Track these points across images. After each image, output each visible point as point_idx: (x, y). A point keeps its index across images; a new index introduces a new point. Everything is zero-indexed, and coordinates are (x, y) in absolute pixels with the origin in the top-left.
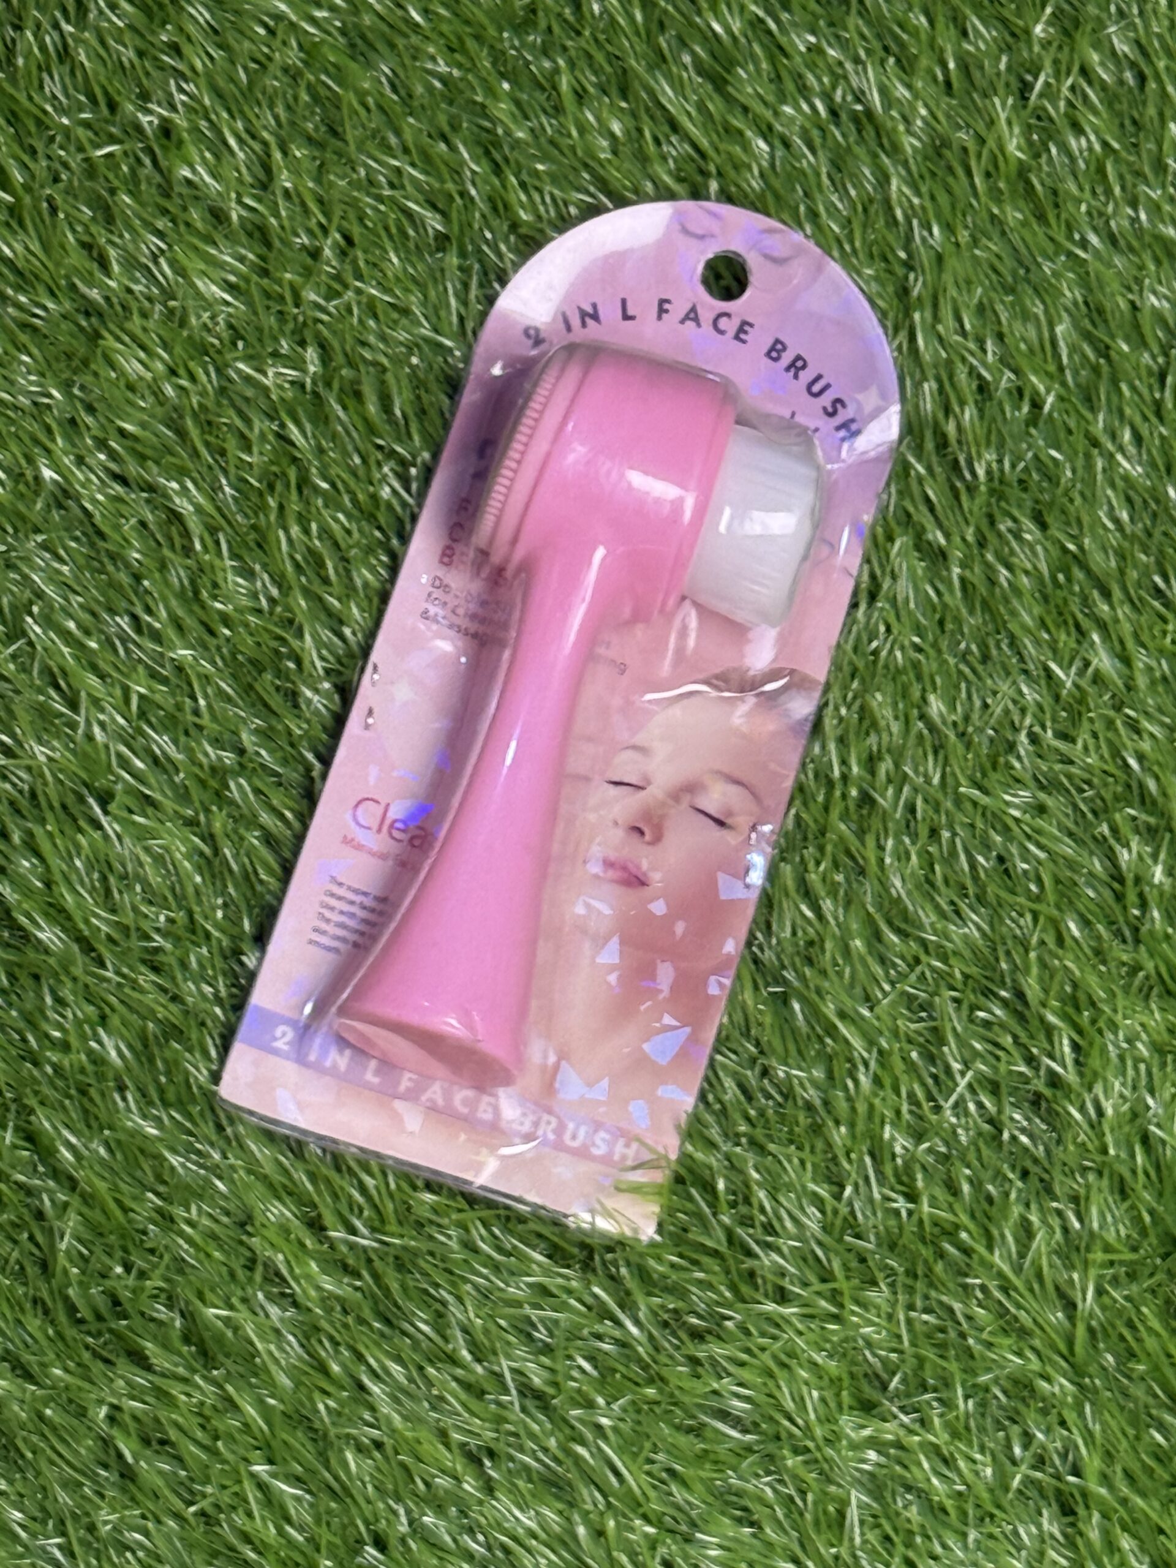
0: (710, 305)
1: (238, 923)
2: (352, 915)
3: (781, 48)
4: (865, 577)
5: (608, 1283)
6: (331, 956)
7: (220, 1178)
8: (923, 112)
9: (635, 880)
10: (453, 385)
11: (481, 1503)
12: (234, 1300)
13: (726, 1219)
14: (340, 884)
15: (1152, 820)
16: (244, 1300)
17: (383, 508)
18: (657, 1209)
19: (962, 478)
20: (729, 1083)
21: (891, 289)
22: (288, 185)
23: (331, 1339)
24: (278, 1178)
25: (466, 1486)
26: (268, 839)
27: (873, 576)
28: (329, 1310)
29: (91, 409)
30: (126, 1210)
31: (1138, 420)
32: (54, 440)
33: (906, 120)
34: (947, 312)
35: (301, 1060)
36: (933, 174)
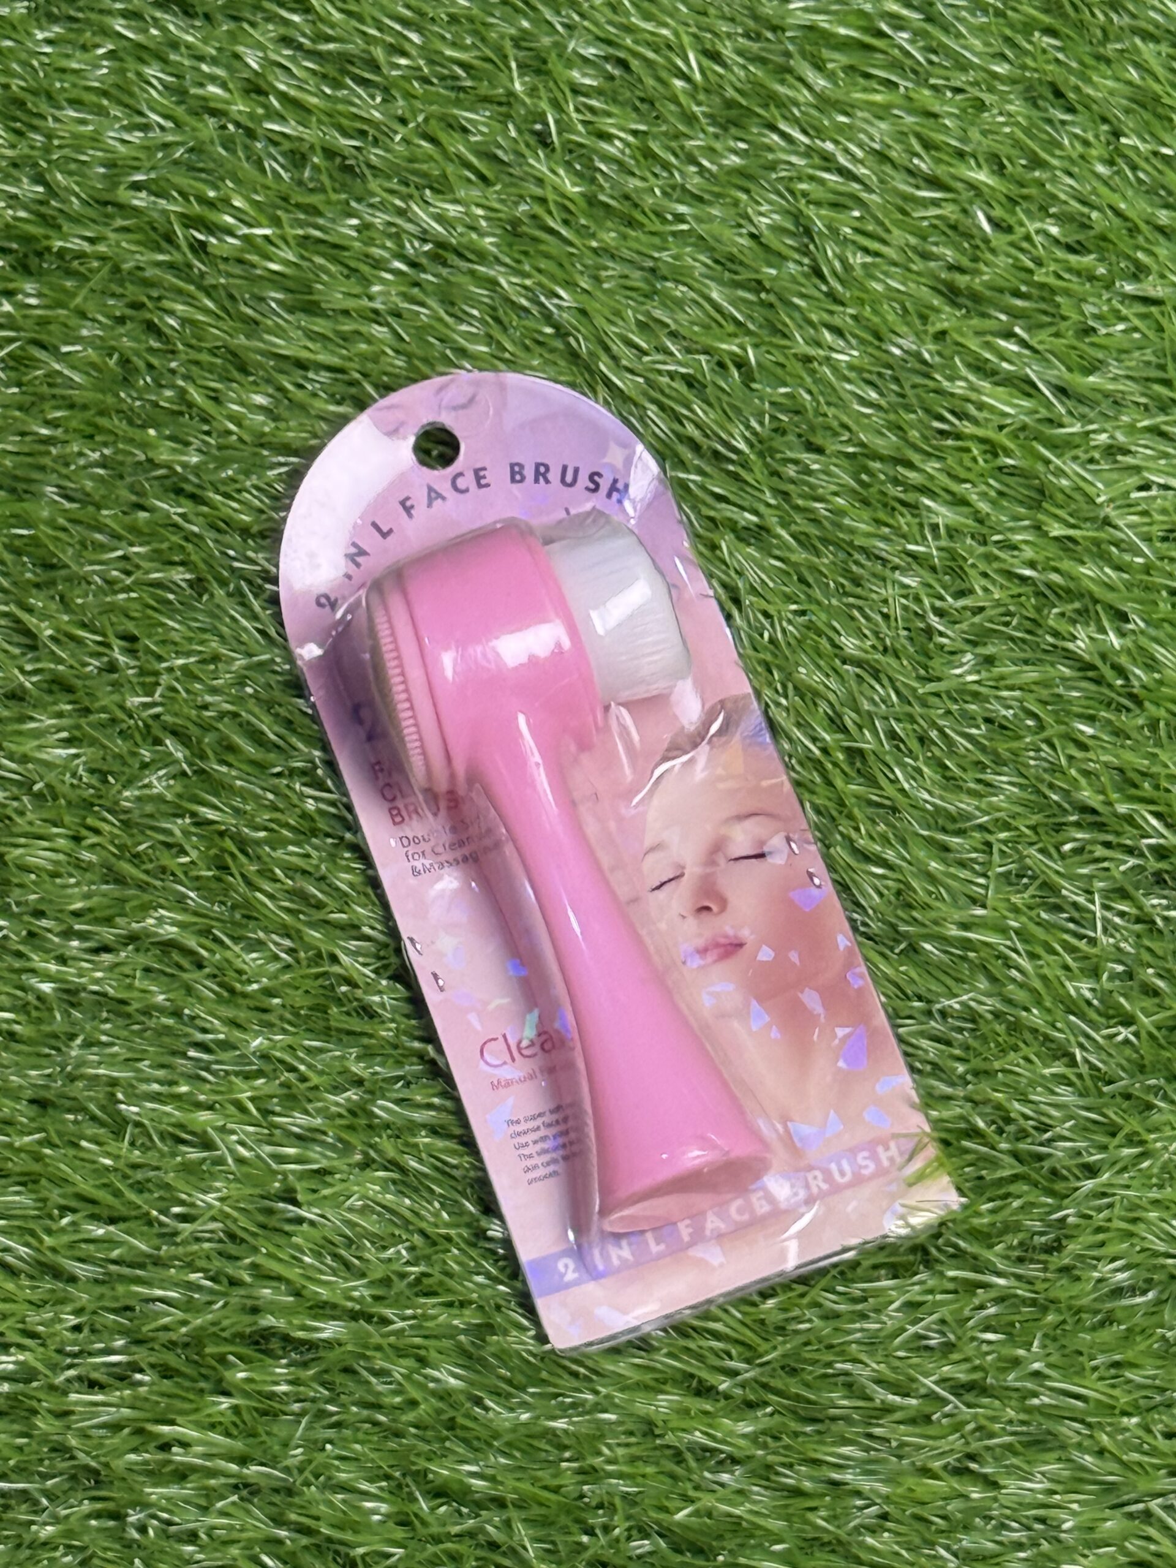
0: (440, 477)
1: (463, 1212)
2: (544, 1139)
3: (336, 246)
4: (720, 591)
5: (954, 1262)
6: (552, 1181)
7: (605, 1411)
8: (480, 212)
9: (732, 948)
10: (296, 686)
11: (995, 1499)
12: (691, 1493)
13: (1004, 1146)
14: (518, 1122)
15: (1077, 605)
16: (697, 1488)
17: (317, 817)
18: (946, 1179)
19: (732, 462)
20: (925, 1043)
21: (562, 363)
22: (49, 632)
23: (783, 1465)
24: (648, 1378)
25: (975, 1496)
26: (434, 1131)
27: (724, 586)
28: (765, 1446)
29: (39, 914)
30: (556, 1490)
31: (826, 317)
32: (29, 959)
33: (473, 228)
34: (618, 348)
35: (596, 1275)
36: (525, 253)
